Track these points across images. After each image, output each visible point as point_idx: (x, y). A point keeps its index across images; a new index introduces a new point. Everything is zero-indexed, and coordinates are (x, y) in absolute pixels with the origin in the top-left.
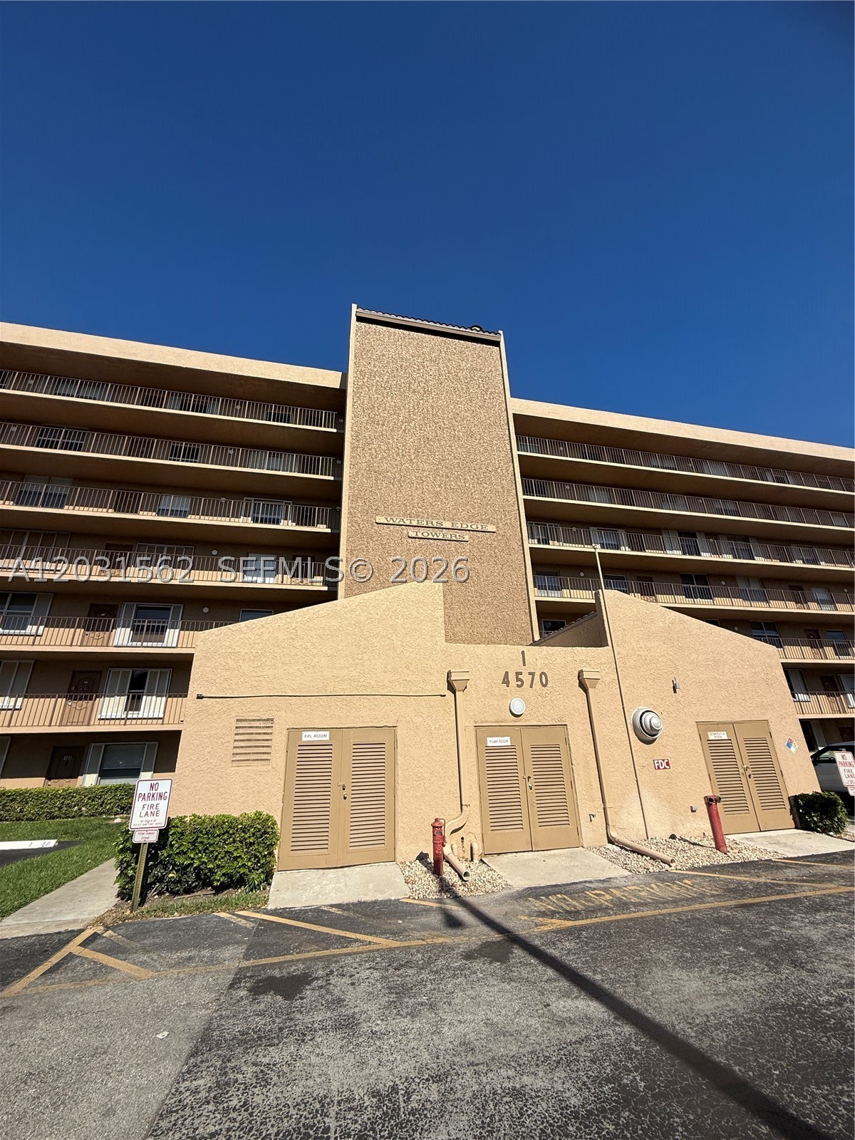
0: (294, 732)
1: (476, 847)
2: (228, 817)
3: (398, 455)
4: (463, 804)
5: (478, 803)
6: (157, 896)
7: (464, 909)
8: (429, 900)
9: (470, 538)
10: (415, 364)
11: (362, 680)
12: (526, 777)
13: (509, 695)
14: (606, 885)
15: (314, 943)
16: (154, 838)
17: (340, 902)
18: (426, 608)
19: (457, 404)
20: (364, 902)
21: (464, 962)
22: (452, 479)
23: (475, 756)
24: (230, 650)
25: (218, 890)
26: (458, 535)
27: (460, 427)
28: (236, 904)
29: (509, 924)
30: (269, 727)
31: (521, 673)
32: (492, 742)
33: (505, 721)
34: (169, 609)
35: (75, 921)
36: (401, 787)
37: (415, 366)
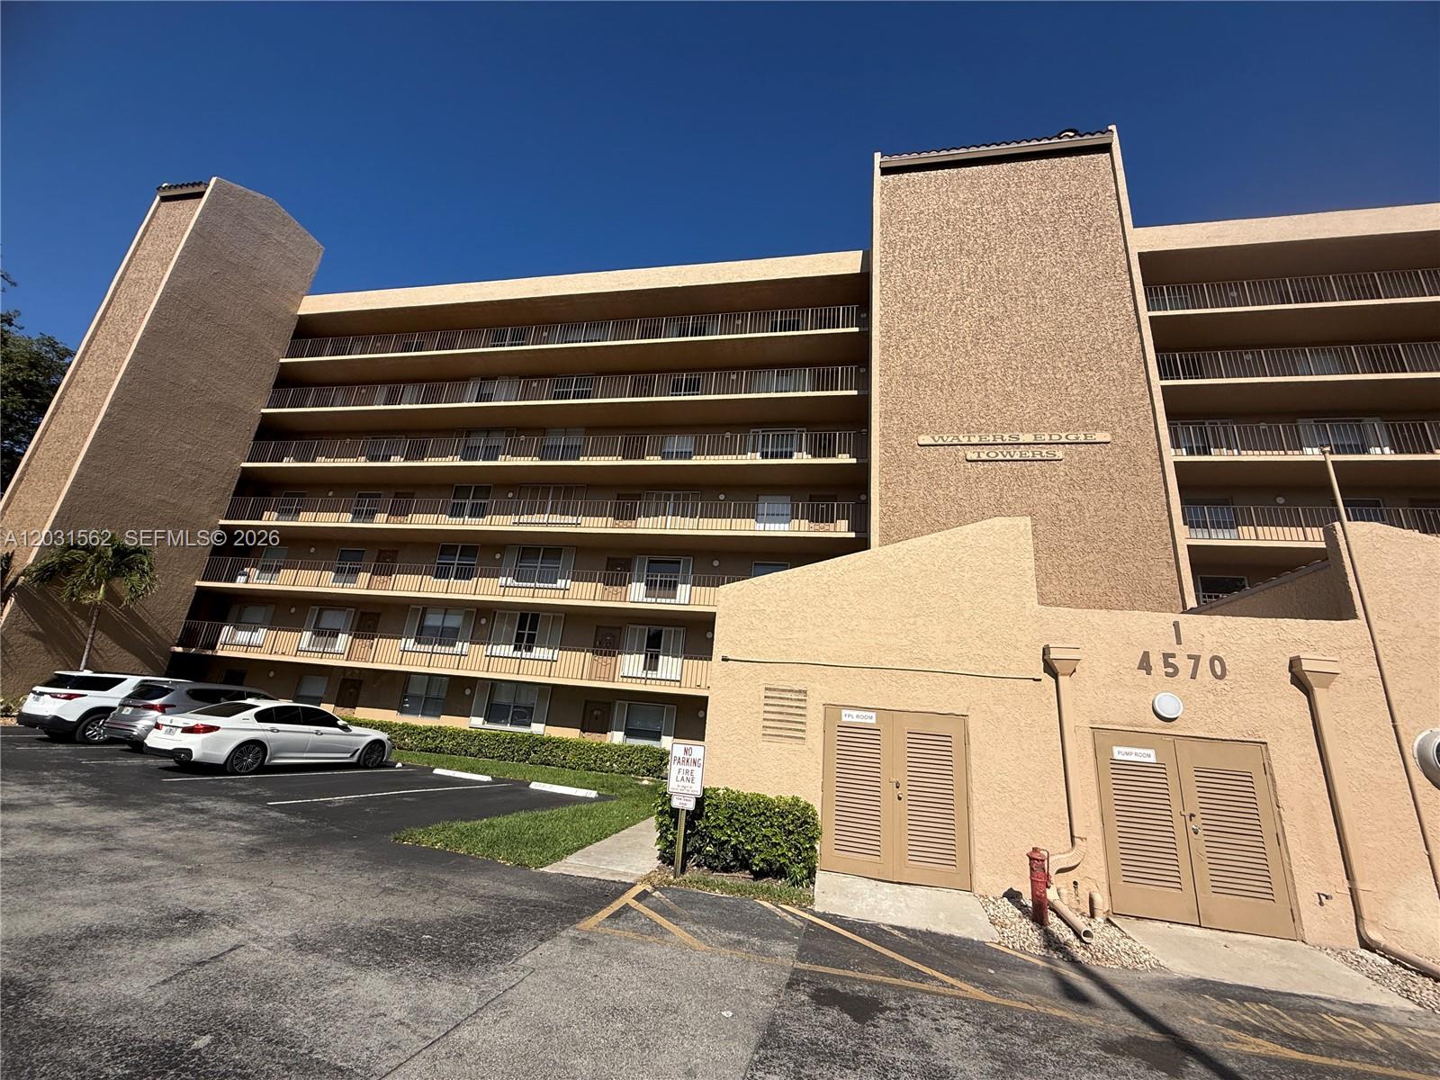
0: (832, 709)
1: (1098, 899)
2: (764, 797)
3: (947, 347)
4: (1076, 834)
5: (1100, 838)
6: (695, 868)
7: (1089, 980)
8: (1031, 955)
9: (1066, 454)
10: (968, 214)
11: (915, 651)
12: (1187, 813)
13: (1152, 688)
14: (1363, 1013)
15: (878, 965)
16: (691, 806)
17: (903, 925)
18: (1005, 556)
19: (1038, 257)
20: (935, 934)
21: (1103, 1053)
22: (1032, 371)
23: (1093, 769)
24: (754, 608)
25: (758, 875)
26: (1044, 452)
27: (1043, 292)
28: (779, 896)
29: (1176, 1024)
30: (801, 700)
31: (1173, 656)
32: (1120, 753)
33: (1145, 725)
34: (679, 562)
35: (625, 874)
36: (977, 797)
37: (968, 217)
